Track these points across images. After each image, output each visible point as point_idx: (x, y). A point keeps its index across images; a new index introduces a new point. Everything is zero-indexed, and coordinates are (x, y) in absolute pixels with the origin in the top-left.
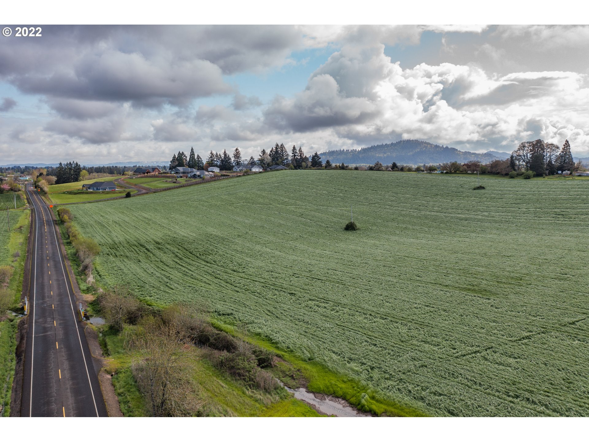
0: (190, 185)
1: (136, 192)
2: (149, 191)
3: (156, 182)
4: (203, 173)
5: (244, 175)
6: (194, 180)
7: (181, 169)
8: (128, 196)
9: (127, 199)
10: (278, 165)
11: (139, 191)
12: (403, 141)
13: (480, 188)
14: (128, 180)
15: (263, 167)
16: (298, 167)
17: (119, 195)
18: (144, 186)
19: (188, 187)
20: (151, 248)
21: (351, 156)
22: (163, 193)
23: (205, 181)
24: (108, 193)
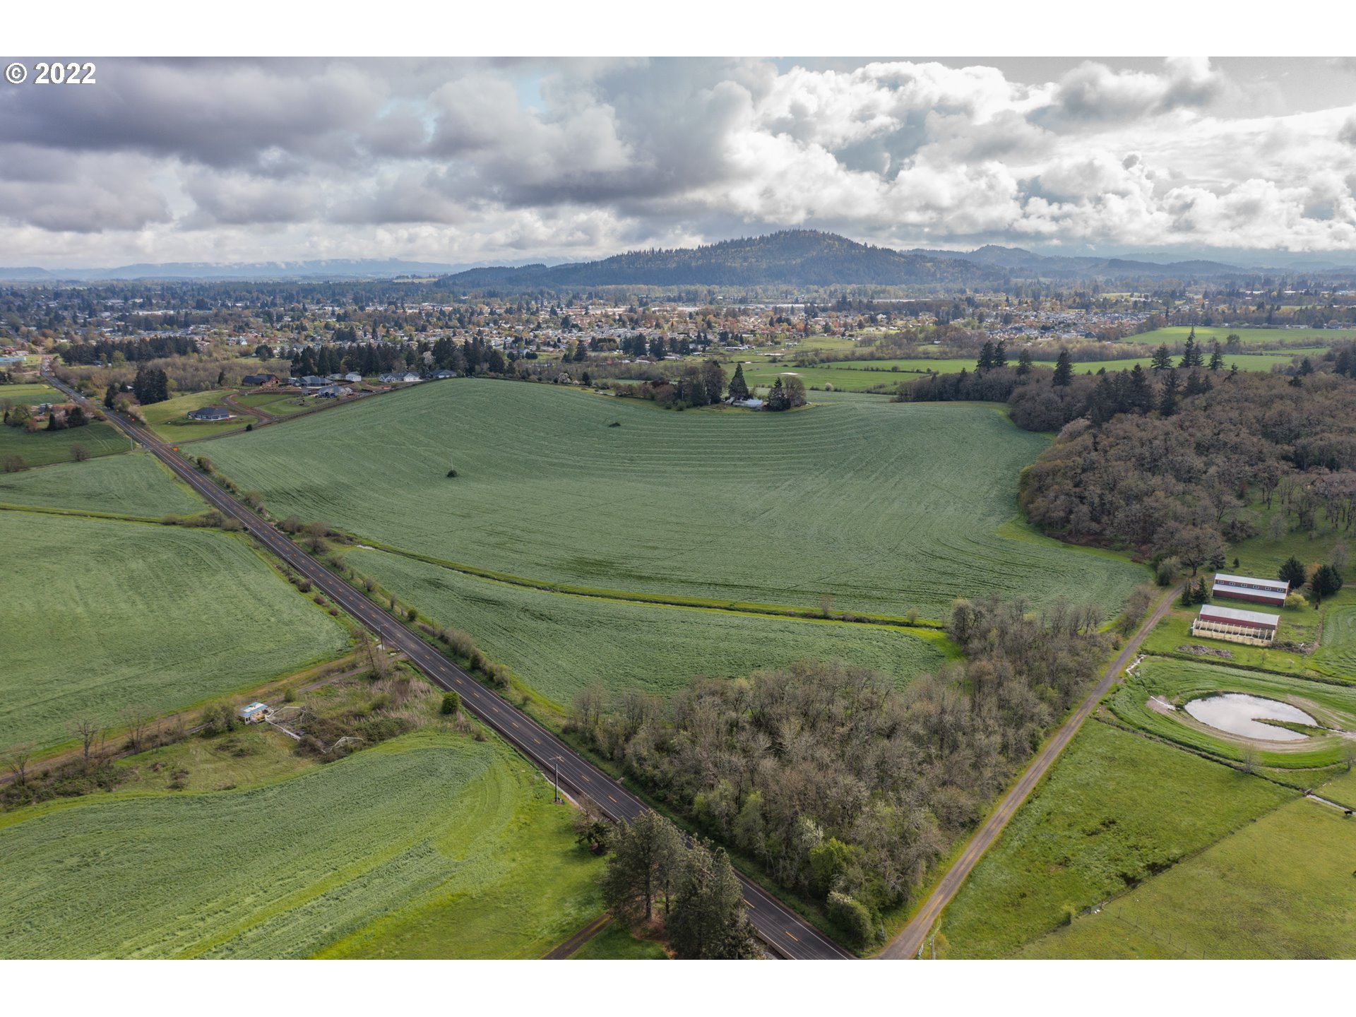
0: (320, 410)
1: (256, 421)
2: (272, 421)
3: (277, 403)
4: (338, 391)
5: (391, 391)
6: (326, 401)
7: (308, 379)
8: (249, 428)
9: (249, 433)
10: (443, 368)
11: (260, 420)
12: (786, 233)
13: (617, 425)
14: (239, 400)
15: (423, 370)
16: (470, 372)
17: (238, 426)
18: (263, 409)
19: (319, 414)
20: (295, 495)
21: (674, 265)
22: (291, 423)
23: (340, 402)
24: (222, 423)
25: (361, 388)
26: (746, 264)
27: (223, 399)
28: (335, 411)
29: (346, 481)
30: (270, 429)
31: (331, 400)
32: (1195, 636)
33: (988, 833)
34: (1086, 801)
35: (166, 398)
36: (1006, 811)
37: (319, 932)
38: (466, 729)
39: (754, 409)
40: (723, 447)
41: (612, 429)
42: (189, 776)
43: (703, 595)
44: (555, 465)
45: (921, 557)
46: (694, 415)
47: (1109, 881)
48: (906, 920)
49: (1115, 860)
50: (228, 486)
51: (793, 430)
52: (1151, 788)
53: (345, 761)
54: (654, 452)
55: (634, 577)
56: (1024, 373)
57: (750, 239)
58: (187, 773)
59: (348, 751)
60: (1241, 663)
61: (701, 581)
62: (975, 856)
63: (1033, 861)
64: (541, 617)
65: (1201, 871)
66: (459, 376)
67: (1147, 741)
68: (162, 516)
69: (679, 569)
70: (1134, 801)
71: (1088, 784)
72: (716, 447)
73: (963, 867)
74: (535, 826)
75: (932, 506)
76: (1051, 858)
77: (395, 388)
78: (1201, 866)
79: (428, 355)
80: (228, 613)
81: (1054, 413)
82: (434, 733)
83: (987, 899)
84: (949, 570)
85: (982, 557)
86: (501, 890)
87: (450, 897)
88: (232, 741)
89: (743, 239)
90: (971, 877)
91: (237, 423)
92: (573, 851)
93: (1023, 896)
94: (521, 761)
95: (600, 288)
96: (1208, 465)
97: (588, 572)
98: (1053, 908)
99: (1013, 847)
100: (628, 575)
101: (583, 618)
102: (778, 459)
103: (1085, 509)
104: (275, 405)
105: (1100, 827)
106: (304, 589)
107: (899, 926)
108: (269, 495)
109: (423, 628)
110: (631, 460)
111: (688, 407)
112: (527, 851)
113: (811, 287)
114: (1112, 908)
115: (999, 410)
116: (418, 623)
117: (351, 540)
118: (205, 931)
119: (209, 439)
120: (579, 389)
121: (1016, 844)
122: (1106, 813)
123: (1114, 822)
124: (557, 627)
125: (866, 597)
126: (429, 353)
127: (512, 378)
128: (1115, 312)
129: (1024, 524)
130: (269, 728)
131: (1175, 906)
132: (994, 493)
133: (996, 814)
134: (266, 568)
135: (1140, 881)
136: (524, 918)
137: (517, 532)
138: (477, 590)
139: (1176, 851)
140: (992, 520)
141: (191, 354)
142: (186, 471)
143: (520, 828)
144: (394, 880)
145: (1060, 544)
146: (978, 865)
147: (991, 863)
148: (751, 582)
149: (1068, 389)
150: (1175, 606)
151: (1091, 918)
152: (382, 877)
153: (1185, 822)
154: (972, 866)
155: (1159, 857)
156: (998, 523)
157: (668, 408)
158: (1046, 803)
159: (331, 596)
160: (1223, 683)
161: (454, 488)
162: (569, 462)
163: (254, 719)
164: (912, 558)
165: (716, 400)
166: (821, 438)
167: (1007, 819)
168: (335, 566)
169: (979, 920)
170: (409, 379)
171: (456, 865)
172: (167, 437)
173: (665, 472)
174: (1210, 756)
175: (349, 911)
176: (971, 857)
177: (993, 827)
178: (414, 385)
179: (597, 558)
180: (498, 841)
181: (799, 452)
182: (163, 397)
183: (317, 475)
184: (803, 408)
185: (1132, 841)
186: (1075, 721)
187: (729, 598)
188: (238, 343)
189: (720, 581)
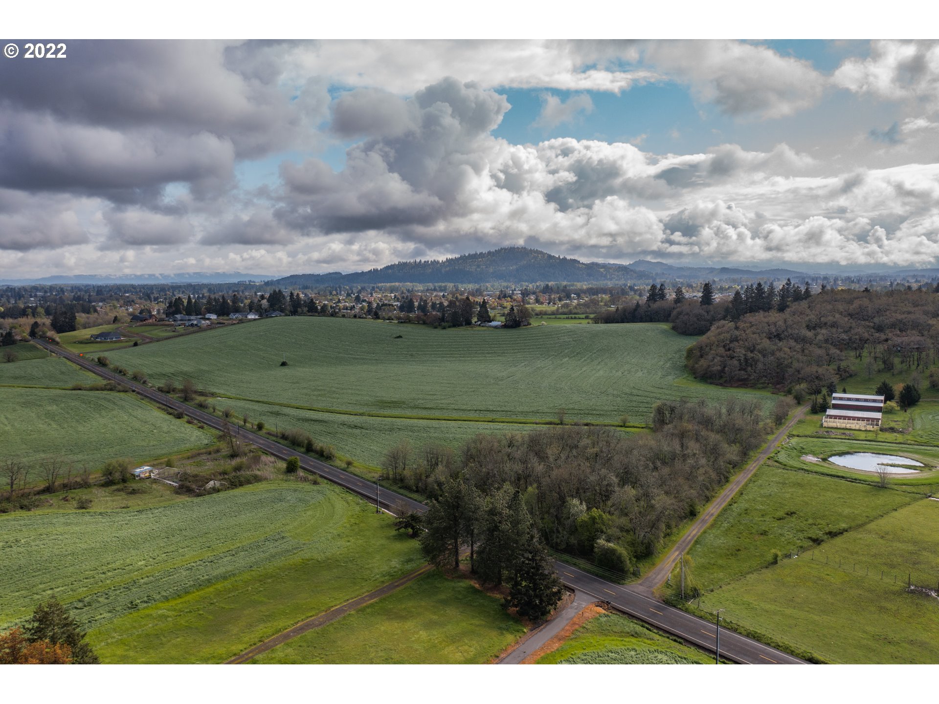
0: (189, 334)
1: (141, 341)
2: (152, 340)
3: (157, 331)
4: (200, 322)
5: (238, 323)
6: (191, 329)
7: (178, 316)
8: (136, 344)
9: (135, 347)
10: (274, 310)
11: (143, 340)
12: (505, 249)
13: (400, 337)
14: (129, 329)
15: (261, 312)
16: (294, 313)
17: (127, 344)
18: (146, 334)
19: (187, 336)
20: (170, 375)
21: (430, 270)
22: (165, 342)
23: (201, 329)
24: (115, 342)
25: (216, 322)
26: (478, 269)
27: (117, 328)
28: (199, 334)
29: (207, 369)
30: (151, 345)
31: (195, 329)
32: (825, 427)
33: (704, 521)
34: (771, 504)
35: (74, 330)
36: (714, 510)
37: (198, 579)
38: (305, 480)
39: (496, 327)
40: (476, 347)
41: (396, 339)
42: (92, 503)
43: (472, 415)
44: (357, 359)
45: (623, 396)
46: (452, 332)
47: (800, 541)
48: (654, 564)
49: (802, 531)
50: (120, 372)
51: (523, 338)
52: (816, 496)
53: (215, 495)
54: (427, 351)
55: (420, 408)
56: (679, 302)
57: (481, 253)
58: (91, 501)
59: (216, 490)
60: (861, 438)
61: (469, 409)
62: (697, 532)
63: (740, 533)
64: (356, 427)
65: (864, 535)
66: (286, 315)
67: (806, 475)
68: (70, 386)
69: (453, 404)
70: (807, 503)
71: (770, 495)
72: (471, 347)
73: (689, 538)
74: (362, 525)
75: (626, 372)
76: (753, 531)
77: (241, 321)
78: (864, 533)
79: (264, 302)
80: (121, 429)
81: (703, 323)
82: (280, 482)
83: (712, 552)
84: (645, 401)
85: (667, 395)
86: (340, 556)
87: (301, 561)
88: (126, 487)
89: (476, 254)
90: (697, 542)
91: (127, 342)
92: (394, 536)
93: (739, 550)
94: (348, 494)
95: (380, 285)
96: (816, 335)
97: (387, 407)
98: (762, 556)
99: (724, 527)
100: (416, 407)
101: (387, 427)
102: (515, 353)
103: (735, 362)
104: (155, 332)
105: (785, 515)
106: (179, 416)
107: (649, 568)
108: (151, 376)
109: (268, 433)
110: (412, 355)
111: (449, 327)
112: (359, 537)
113: (524, 283)
114: (807, 555)
115: (664, 326)
116: (264, 431)
117: (213, 395)
118: (106, 579)
119: (106, 351)
120: (372, 320)
121: (726, 525)
122: (787, 509)
123: (794, 513)
124: (367, 431)
125: (588, 414)
126: (266, 300)
127: (324, 316)
128: (729, 293)
129: (693, 379)
130: (155, 481)
131: (852, 553)
132: (668, 365)
133: (707, 511)
134: (149, 408)
135: (822, 541)
136: (360, 570)
137: (334, 389)
138: (307, 416)
139: (844, 525)
140: (670, 378)
141: (92, 313)
142: (89, 366)
143: (351, 526)
144: (256, 552)
145: (720, 387)
146: (701, 536)
147: (710, 535)
148: (504, 409)
149: (711, 307)
150: (806, 414)
151: (791, 560)
152: (247, 551)
153: (847, 511)
154: (697, 537)
155: (833, 528)
156: (674, 379)
157: (436, 328)
158: (742, 505)
159: (198, 420)
160: (852, 448)
161: (285, 370)
162: (367, 357)
163: (142, 476)
164: (617, 396)
165: (468, 323)
166: (543, 341)
167: (716, 514)
168: (201, 406)
169: (709, 563)
170: (251, 316)
171: (304, 544)
172: (75, 350)
173: (436, 361)
174: (854, 480)
175: (221, 568)
176: (694, 532)
177: (707, 518)
178: (255, 320)
179: (392, 399)
180: (335, 532)
181: (529, 349)
182: (73, 329)
183: (187, 366)
184: (529, 326)
185: (810, 521)
186: (752, 467)
187: (490, 416)
188: (127, 310)
189: (483, 409)
